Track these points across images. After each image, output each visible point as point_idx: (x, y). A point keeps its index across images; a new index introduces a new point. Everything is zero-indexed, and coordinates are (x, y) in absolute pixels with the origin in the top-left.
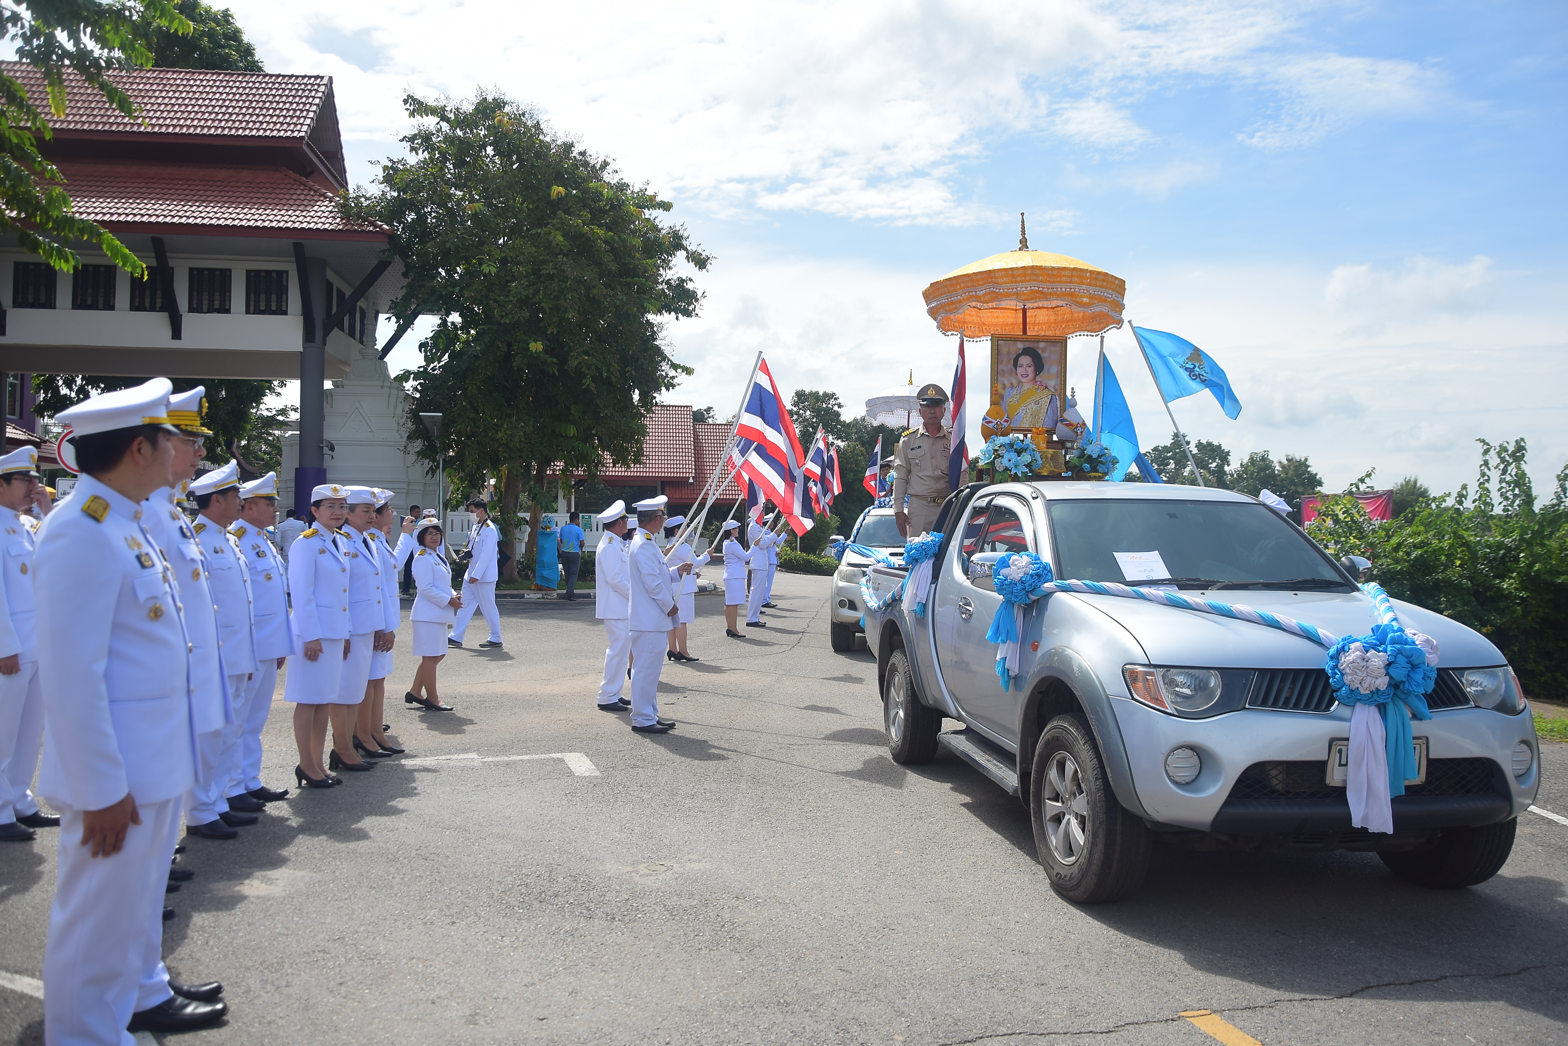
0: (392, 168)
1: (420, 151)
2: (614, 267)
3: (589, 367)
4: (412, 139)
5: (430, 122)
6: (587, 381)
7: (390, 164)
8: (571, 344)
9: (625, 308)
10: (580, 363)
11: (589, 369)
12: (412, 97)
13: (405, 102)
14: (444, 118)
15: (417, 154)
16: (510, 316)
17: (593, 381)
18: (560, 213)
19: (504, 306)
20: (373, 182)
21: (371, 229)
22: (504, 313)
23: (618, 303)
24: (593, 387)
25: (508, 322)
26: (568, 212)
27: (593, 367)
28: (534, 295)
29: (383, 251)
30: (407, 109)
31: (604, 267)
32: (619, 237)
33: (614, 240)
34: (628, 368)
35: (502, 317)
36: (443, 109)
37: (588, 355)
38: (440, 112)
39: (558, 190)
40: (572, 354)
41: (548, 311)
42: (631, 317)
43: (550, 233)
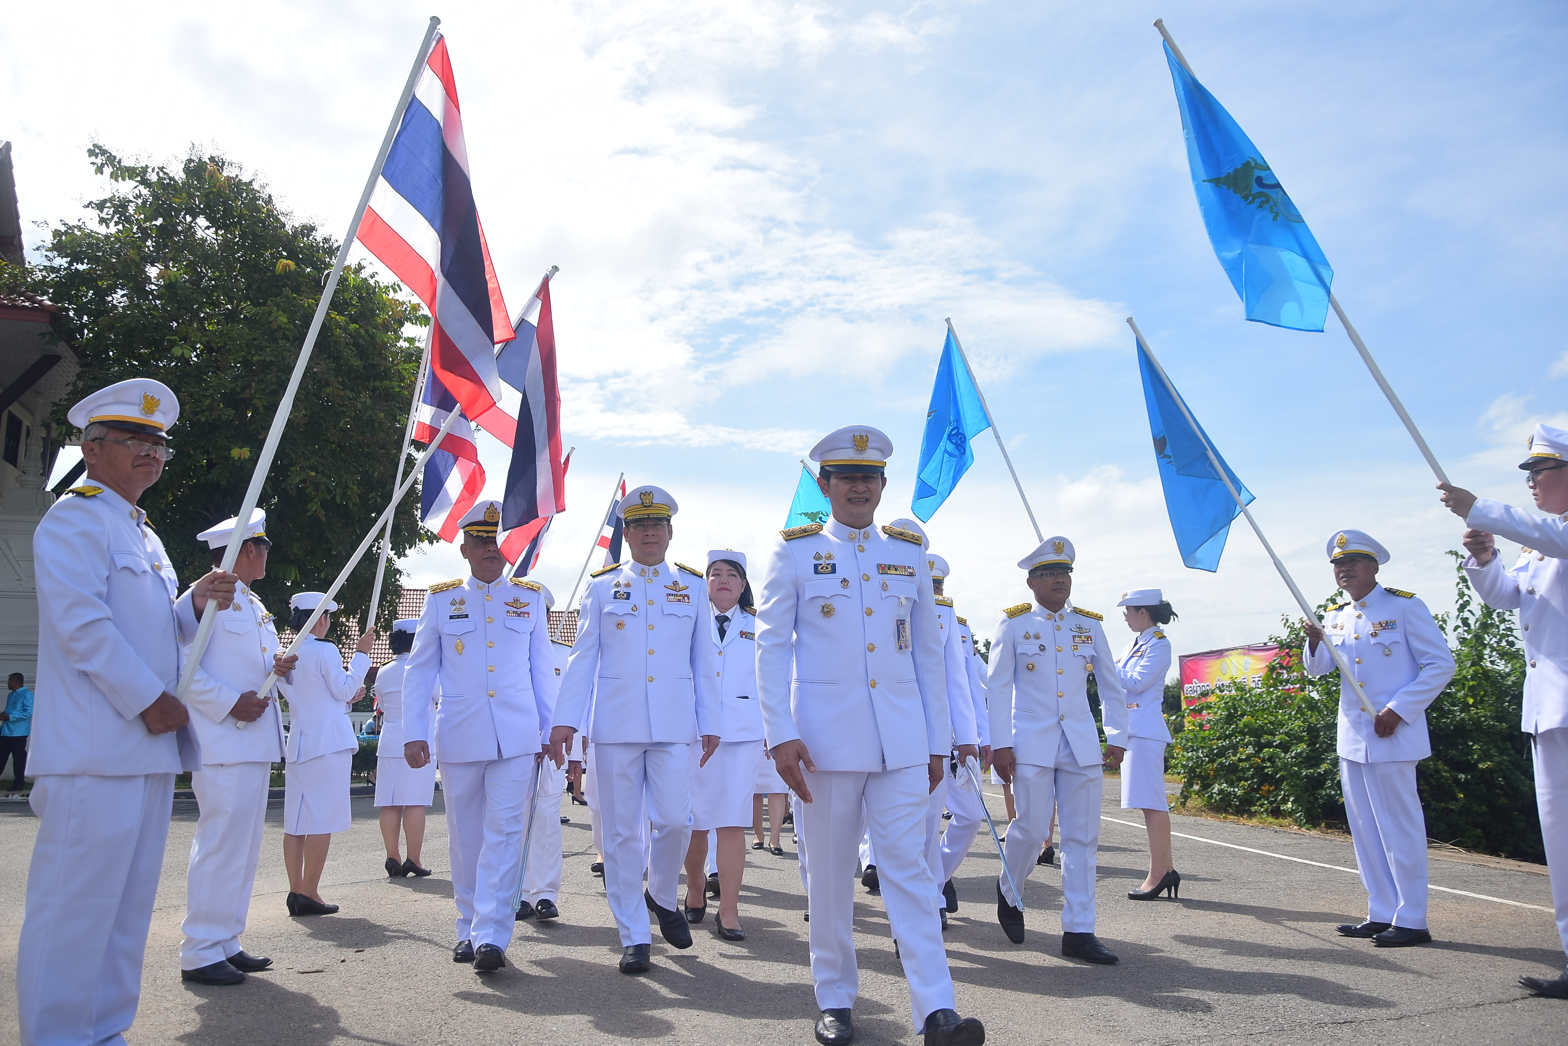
0: (66, 233)
1: (112, 224)
2: (356, 363)
3: (317, 487)
4: (101, 206)
5: (127, 188)
6: (314, 507)
7: (63, 229)
8: (293, 456)
9: (369, 413)
10: (304, 481)
11: (317, 491)
12: (100, 148)
13: (91, 153)
14: (145, 182)
15: (108, 227)
16: (207, 413)
17: (322, 506)
18: (287, 291)
19: (200, 402)
20: (38, 249)
21: (27, 304)
22: (198, 409)
23: (359, 406)
24: (322, 514)
25: (203, 420)
26: (296, 290)
27: (322, 487)
28: (244, 389)
29: (43, 335)
30: (93, 163)
31: (342, 362)
32: (367, 331)
33: (359, 334)
34: (372, 495)
35: (196, 414)
36: (145, 170)
37: (317, 472)
38: (139, 174)
39: (285, 263)
40: (293, 469)
41: (261, 409)
42: (376, 425)
43: (270, 313)
